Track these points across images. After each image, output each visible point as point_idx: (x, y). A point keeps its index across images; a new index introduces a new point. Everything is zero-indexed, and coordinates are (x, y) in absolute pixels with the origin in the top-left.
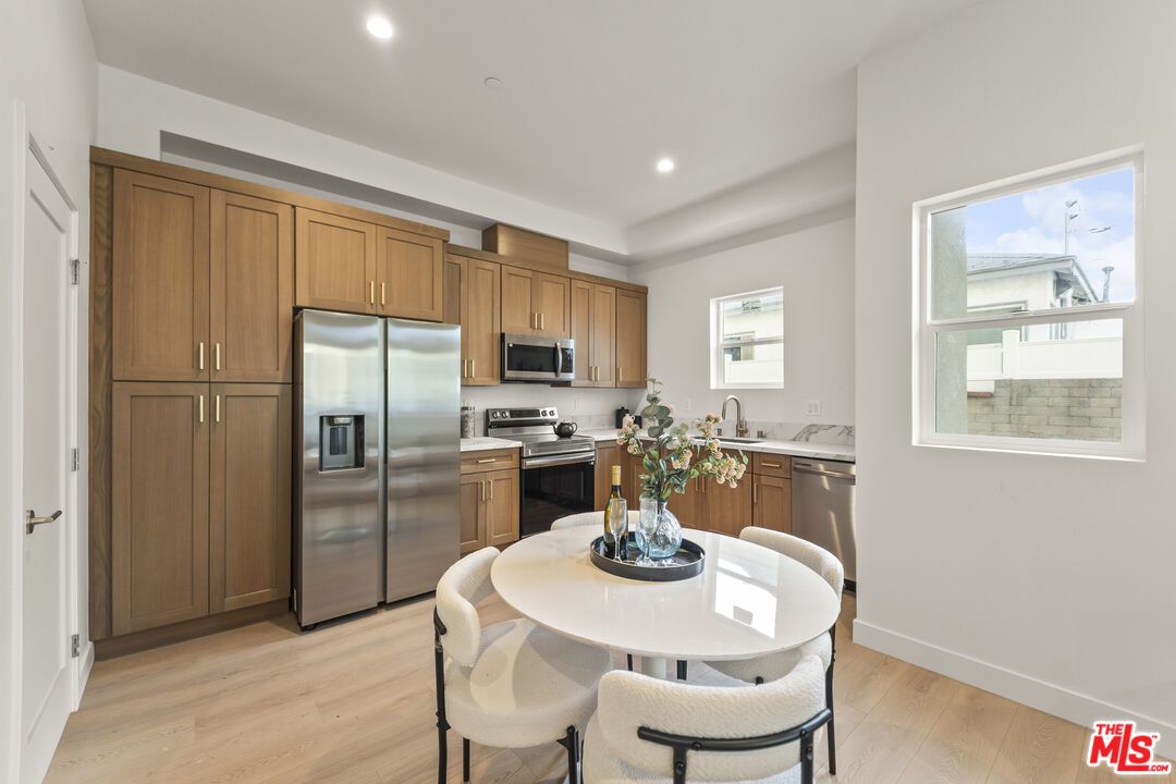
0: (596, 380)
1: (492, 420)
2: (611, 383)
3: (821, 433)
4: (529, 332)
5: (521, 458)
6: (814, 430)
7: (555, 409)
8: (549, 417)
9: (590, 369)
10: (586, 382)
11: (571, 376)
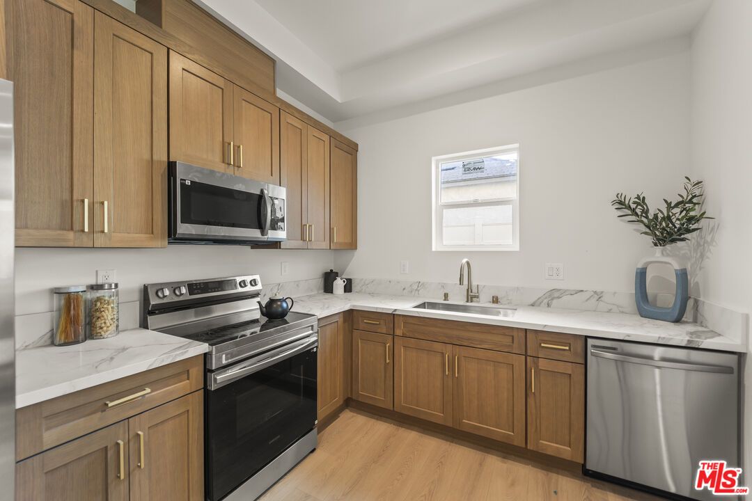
0: (310, 241)
1: (154, 301)
2: (325, 245)
3: (566, 298)
4: (220, 168)
5: (207, 371)
6: (556, 295)
7: (257, 277)
8: (249, 288)
9: (303, 227)
10: (299, 243)
11: (281, 235)
